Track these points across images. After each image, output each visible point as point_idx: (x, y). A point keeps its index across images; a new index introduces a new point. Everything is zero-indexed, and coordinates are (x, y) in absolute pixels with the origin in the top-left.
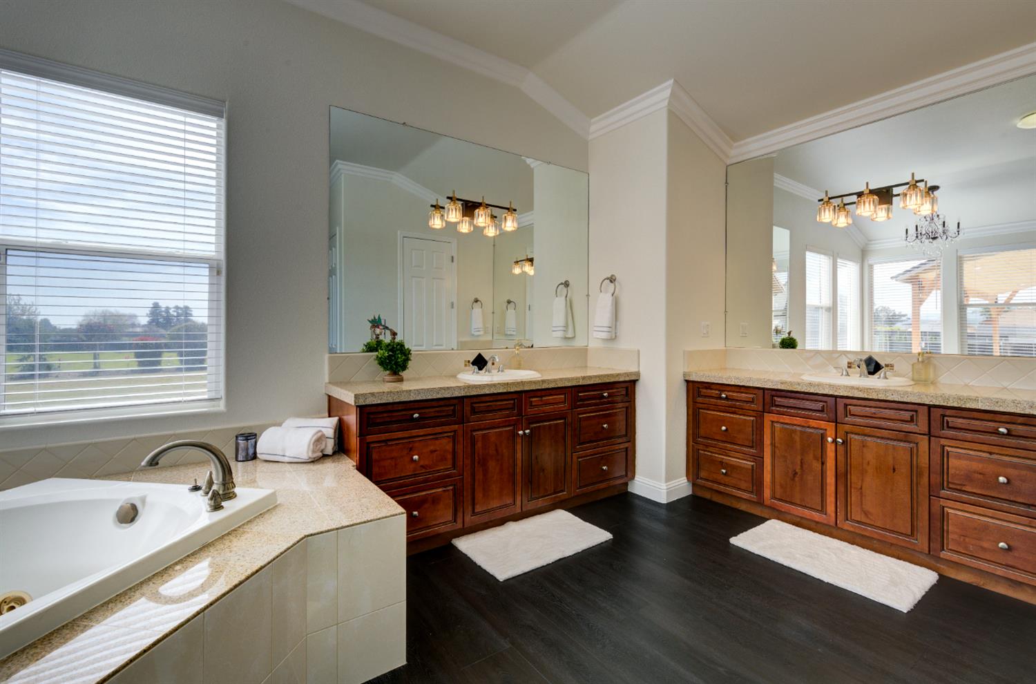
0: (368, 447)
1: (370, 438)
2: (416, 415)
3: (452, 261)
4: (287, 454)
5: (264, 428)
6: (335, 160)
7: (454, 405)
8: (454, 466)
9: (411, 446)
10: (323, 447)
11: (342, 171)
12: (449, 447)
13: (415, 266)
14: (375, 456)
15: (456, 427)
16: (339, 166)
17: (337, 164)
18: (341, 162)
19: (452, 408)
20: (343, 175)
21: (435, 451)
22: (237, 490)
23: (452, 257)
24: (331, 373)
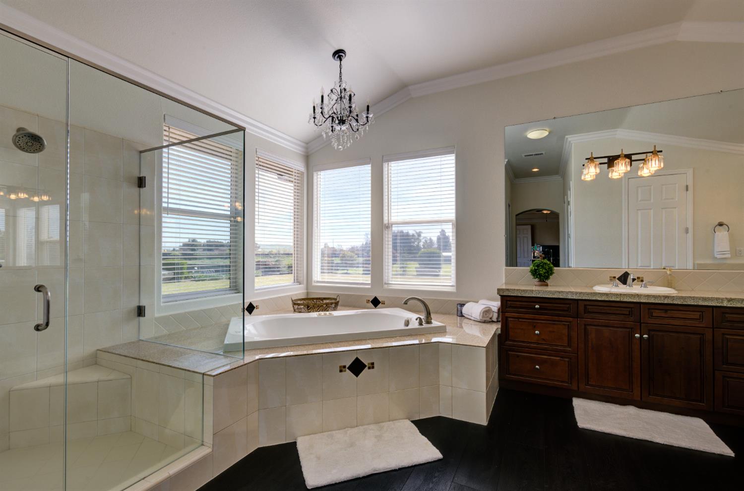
0: (507, 320)
1: (507, 314)
2: (537, 306)
3: (687, 190)
4: (473, 316)
5: (468, 302)
6: (565, 137)
7: (570, 304)
8: (569, 345)
9: (535, 325)
10: (491, 316)
11: (571, 142)
12: (565, 331)
13: (641, 201)
14: (511, 325)
15: (571, 319)
16: (569, 139)
17: (567, 138)
18: (570, 136)
19: (568, 306)
20: (573, 144)
21: (553, 332)
22: (433, 321)
23: (687, 186)
24: (506, 277)
